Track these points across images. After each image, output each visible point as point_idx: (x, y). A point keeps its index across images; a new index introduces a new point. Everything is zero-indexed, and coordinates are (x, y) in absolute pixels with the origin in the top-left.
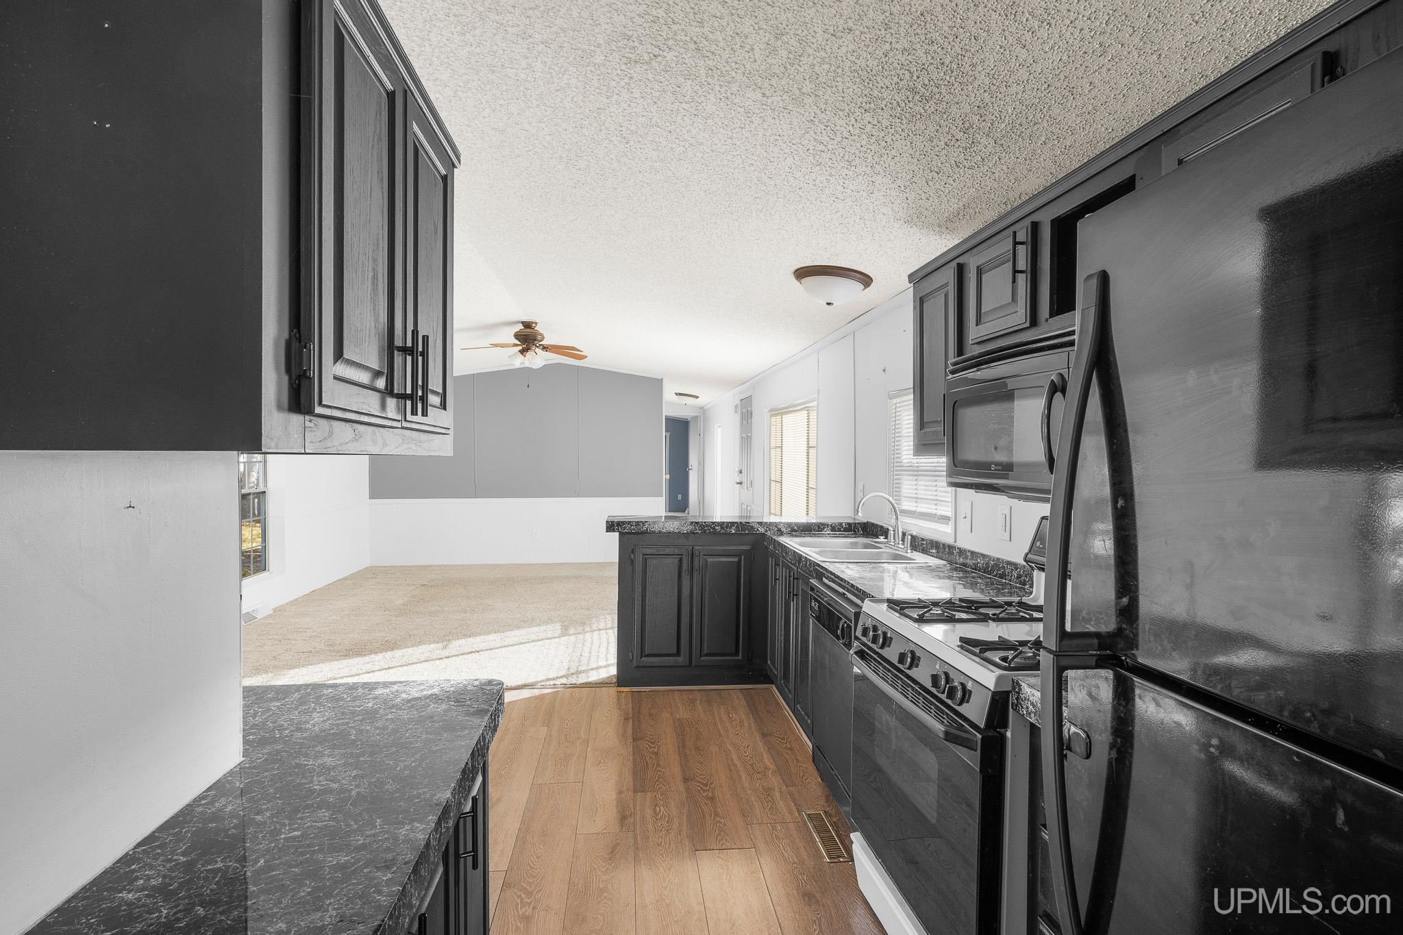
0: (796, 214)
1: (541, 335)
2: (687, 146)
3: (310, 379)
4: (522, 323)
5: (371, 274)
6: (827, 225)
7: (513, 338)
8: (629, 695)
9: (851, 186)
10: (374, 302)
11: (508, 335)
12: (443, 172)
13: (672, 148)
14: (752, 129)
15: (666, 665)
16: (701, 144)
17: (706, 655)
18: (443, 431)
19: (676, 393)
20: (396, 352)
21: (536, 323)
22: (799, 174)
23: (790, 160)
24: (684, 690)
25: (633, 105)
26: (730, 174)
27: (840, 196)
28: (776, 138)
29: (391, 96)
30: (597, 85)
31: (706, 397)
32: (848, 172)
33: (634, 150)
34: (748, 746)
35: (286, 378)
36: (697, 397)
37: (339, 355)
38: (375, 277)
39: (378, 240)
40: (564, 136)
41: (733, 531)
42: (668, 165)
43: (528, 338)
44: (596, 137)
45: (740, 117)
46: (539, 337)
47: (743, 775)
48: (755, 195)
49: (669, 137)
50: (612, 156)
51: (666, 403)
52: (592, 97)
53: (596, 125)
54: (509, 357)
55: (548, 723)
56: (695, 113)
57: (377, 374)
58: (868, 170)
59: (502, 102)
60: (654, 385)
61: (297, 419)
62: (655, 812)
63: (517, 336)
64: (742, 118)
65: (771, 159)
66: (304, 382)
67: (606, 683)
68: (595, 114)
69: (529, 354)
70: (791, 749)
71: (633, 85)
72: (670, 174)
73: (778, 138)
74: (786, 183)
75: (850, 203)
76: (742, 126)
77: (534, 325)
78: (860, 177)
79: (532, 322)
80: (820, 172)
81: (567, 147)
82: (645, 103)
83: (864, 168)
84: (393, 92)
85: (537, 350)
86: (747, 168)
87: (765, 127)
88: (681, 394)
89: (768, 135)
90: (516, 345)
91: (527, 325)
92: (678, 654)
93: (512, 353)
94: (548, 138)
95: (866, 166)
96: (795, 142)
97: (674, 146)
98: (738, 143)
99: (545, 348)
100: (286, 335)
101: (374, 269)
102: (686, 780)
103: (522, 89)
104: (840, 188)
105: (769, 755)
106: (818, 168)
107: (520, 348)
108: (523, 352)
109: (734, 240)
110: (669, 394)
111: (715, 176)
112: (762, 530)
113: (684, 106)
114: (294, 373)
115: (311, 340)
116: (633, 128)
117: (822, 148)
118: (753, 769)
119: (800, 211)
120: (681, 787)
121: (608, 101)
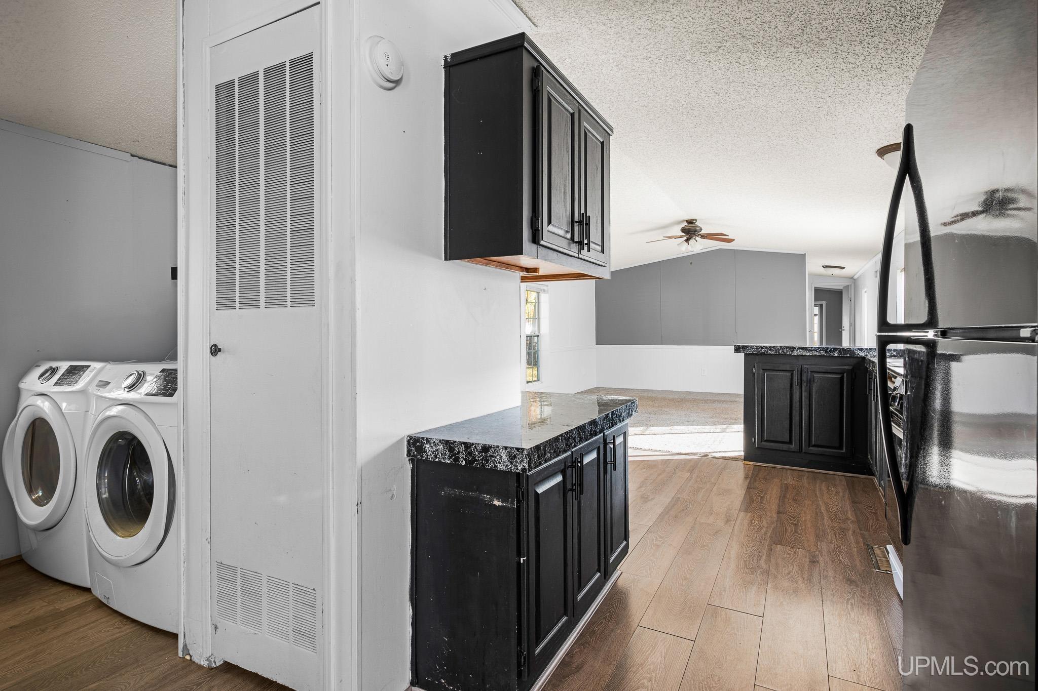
0: (855, 111)
1: (700, 227)
2: (757, 88)
3: (539, 231)
4: (687, 221)
5: (563, 190)
6: (886, 113)
7: (680, 232)
8: (752, 467)
9: (889, 84)
10: (565, 202)
11: (677, 231)
12: (601, 140)
13: (748, 92)
14: (796, 68)
15: (781, 449)
16: (765, 85)
17: (814, 446)
18: (602, 264)
19: (823, 266)
20: (575, 224)
21: (696, 220)
22: (843, 86)
23: (832, 79)
24: (795, 470)
25: (715, 74)
26: (793, 97)
27: (884, 92)
28: (815, 68)
29: (572, 115)
30: (691, 70)
31: (852, 267)
32: (881, 76)
33: (725, 98)
34: (837, 506)
35: (531, 231)
36: (843, 268)
37: (550, 222)
38: (565, 192)
39: (566, 176)
40: (681, 101)
41: (836, 355)
42: (749, 101)
43: (690, 230)
44: (700, 97)
45: (785, 64)
46: (698, 230)
47: (826, 518)
48: (818, 106)
49: (744, 86)
50: (713, 105)
51: (810, 275)
52: (691, 77)
53: (697, 90)
54: (678, 245)
55: (691, 471)
56: (755, 68)
57: (567, 232)
58: (897, 70)
59: (643, 92)
60: (799, 260)
61: (534, 246)
62: (751, 522)
63: (683, 230)
64: (787, 63)
65: (818, 81)
66: (537, 231)
67: (737, 459)
68: (695, 85)
69: (692, 241)
70: (875, 514)
71: (712, 65)
72: (753, 107)
73: (817, 68)
74: (837, 93)
75: (896, 95)
76: (789, 68)
77: (695, 222)
78: (894, 76)
79: (693, 220)
80: (860, 80)
81: (684, 106)
82: (722, 72)
83: (893, 70)
84: (574, 113)
85: (697, 239)
86: (804, 91)
87: (805, 64)
88: (827, 267)
89: (809, 68)
90: (682, 237)
91: (690, 222)
92: (790, 442)
93: (680, 242)
94: (673, 104)
95: (894, 68)
96: (830, 67)
97: (748, 90)
98: (790, 78)
99: (703, 237)
100: (531, 215)
101: (564, 189)
102: (779, 512)
103: (652, 83)
104: (881, 87)
105: (853, 513)
106: (856, 79)
107: (685, 238)
108: (687, 240)
109: (816, 138)
110: (813, 266)
111: (783, 101)
112: (862, 354)
113: (746, 67)
114: (533, 229)
115: (539, 216)
116: (720, 86)
117: (851, 66)
118: (836, 517)
119: (857, 109)
120: (775, 515)
121: (700, 76)
